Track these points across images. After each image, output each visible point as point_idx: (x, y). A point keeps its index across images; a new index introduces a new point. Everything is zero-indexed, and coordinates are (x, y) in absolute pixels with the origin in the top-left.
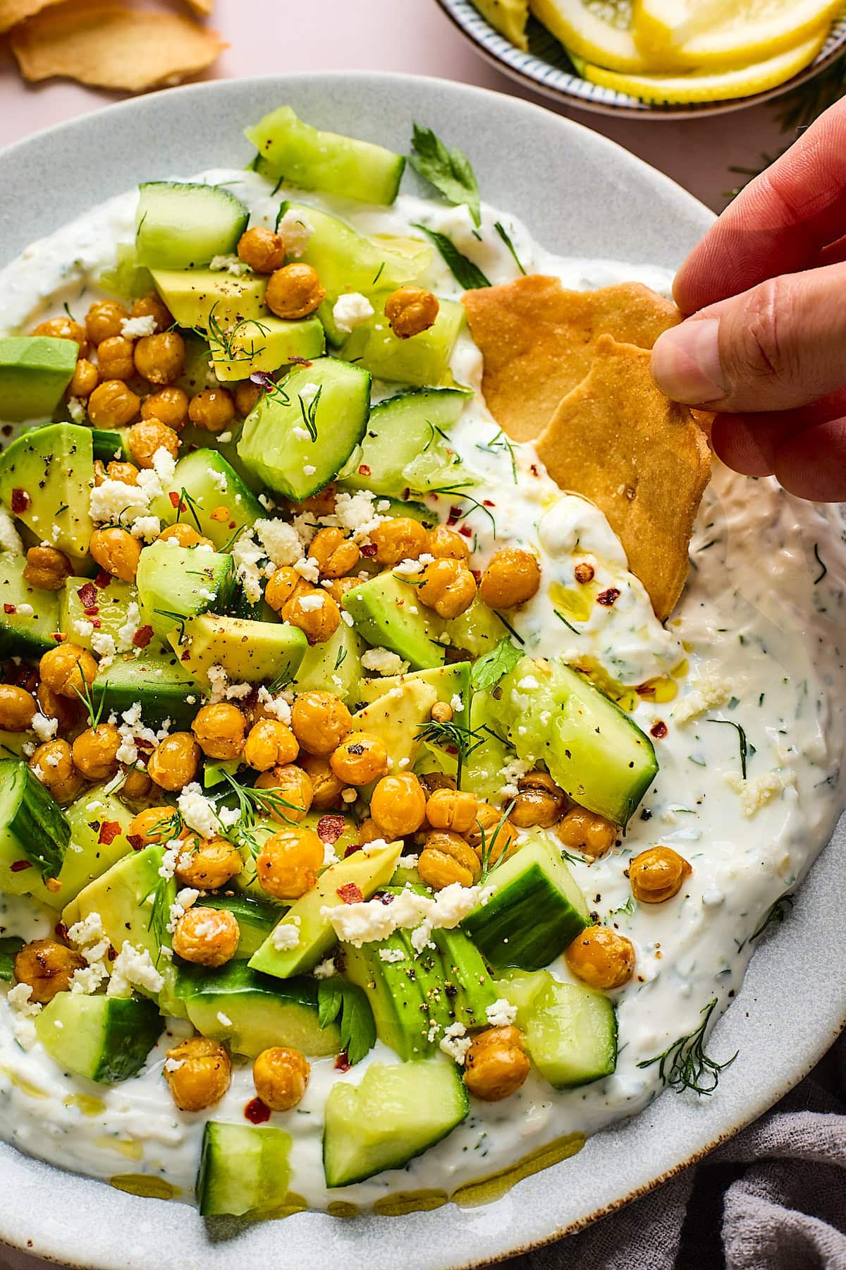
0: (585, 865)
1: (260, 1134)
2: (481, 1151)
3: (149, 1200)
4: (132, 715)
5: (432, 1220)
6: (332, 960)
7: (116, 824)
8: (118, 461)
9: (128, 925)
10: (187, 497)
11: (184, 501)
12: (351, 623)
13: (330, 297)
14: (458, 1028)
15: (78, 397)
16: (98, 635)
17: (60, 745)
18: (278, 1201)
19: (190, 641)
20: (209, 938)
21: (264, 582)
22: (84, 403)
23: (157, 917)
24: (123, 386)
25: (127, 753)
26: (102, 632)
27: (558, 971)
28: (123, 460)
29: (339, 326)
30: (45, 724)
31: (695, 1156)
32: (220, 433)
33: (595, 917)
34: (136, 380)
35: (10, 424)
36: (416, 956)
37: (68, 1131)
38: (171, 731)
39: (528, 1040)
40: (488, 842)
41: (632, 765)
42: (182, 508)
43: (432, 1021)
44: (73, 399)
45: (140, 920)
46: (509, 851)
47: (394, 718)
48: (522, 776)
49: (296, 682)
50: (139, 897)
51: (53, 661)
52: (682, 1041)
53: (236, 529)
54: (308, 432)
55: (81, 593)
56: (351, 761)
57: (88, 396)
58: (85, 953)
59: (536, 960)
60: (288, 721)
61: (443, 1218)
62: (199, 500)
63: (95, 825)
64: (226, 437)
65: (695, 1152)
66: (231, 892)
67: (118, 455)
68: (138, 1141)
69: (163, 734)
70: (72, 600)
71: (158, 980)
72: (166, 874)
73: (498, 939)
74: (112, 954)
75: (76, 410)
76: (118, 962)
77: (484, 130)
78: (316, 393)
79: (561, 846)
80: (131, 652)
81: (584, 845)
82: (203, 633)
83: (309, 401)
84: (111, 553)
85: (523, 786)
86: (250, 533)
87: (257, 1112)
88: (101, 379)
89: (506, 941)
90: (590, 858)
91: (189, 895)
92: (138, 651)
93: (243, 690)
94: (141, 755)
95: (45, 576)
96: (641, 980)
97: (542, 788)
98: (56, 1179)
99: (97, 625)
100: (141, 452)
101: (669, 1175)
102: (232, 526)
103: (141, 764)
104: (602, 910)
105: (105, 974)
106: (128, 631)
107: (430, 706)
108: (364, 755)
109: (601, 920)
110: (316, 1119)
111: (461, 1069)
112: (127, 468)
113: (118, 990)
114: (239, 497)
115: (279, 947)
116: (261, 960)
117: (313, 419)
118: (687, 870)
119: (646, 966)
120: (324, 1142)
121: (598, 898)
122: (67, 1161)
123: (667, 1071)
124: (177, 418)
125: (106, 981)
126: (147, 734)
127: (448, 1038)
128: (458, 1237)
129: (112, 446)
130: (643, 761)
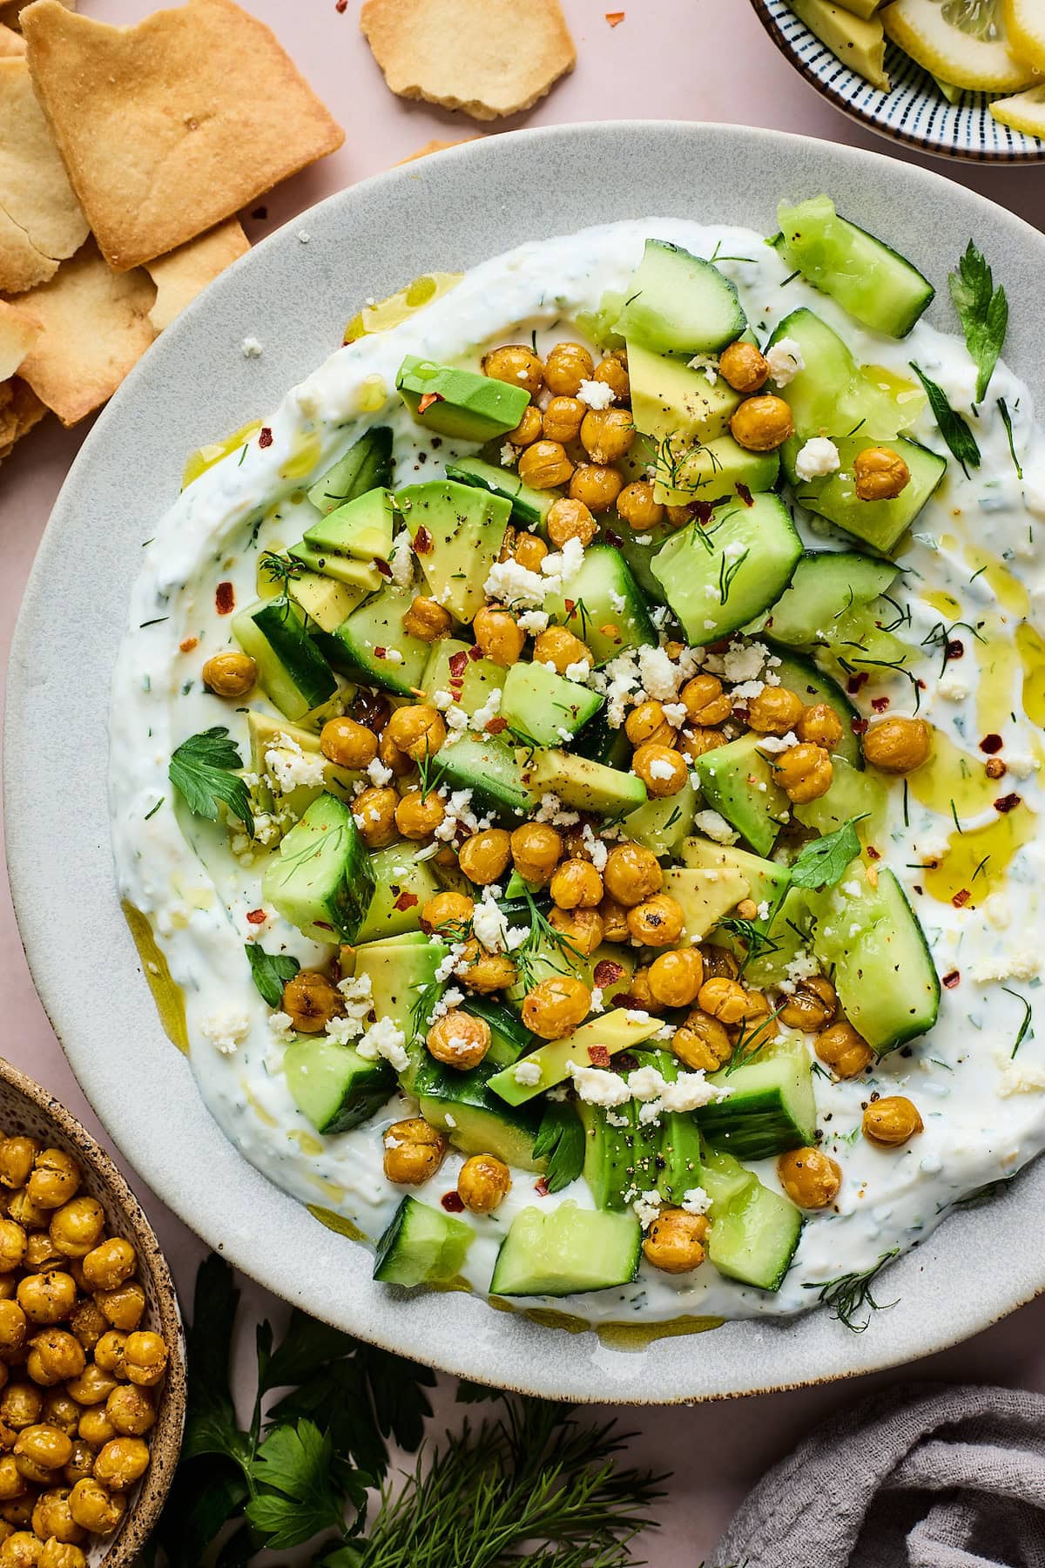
0: (830, 1082)
1: (450, 1224)
2: (636, 1304)
3: (337, 1235)
4: (461, 798)
5: (572, 1344)
6: (566, 1091)
7: (414, 897)
8: (530, 533)
9: (394, 999)
10: (582, 606)
11: (578, 610)
12: (696, 787)
13: (799, 439)
14: (654, 1196)
15: (513, 445)
16: (454, 708)
17: (386, 797)
18: (447, 1280)
19: (535, 768)
20: (459, 1053)
21: (629, 709)
22: (519, 451)
23: (423, 1007)
24: (562, 452)
25: (445, 830)
26: (460, 708)
27: (767, 1174)
28: (537, 534)
29: (799, 474)
30: (380, 772)
31: (820, 1381)
32: (640, 533)
33: (818, 1135)
34: (575, 450)
35: (440, 436)
36: (639, 1127)
37: (282, 1159)
38: (494, 824)
39: (714, 1235)
40: (746, 1036)
41: (913, 1011)
42: (573, 614)
43: (633, 1185)
44: (508, 444)
45: (407, 1000)
46: (762, 1050)
47: (703, 895)
48: (804, 979)
49: (624, 822)
50: (411, 981)
51: (405, 718)
52: (851, 1276)
53: (620, 646)
54: (719, 593)
55: (454, 661)
56: (648, 929)
57: (525, 447)
58: (348, 1006)
59: (748, 1153)
60: (600, 869)
61: (582, 1346)
62: (593, 612)
63: (395, 890)
65: (822, 1377)
66: (497, 1000)
67: (532, 528)
68: (342, 1189)
69: (485, 823)
70: (441, 663)
71: (401, 1061)
72: (440, 975)
73: (721, 1130)
74: (372, 1017)
75: (507, 457)
76: (375, 1029)
77: (1030, 283)
78: (741, 555)
79: (814, 1058)
80: (479, 734)
81: (835, 1065)
83: (730, 562)
84: (491, 640)
85: (800, 987)
86: (633, 654)
87: (453, 1202)
88: (541, 436)
89: (727, 1135)
90: (836, 1078)
91: (454, 996)
92: (487, 736)
93: (570, 819)
94: (458, 835)
95: (422, 629)
96: (837, 1209)
97: (817, 996)
98: (262, 1189)
99: (457, 698)
100: (555, 534)
101: (791, 1388)
102: (618, 642)
103: (455, 843)
104: (828, 1129)
105: (360, 1031)
106: (484, 715)
107: (736, 900)
108: (660, 927)
109: (824, 1139)
110: (501, 1228)
111: (644, 1234)
112: (536, 545)
113: (366, 1049)
114: (632, 621)
115: (518, 1079)
116: (496, 1082)
117: (728, 583)
118: (919, 1128)
119: (847, 1200)
120: (502, 1246)
121: (829, 1118)
122: (276, 1178)
123: (825, 1297)
124: (604, 503)
125: (359, 1037)
126: (470, 820)
127: (642, 1201)
128: (589, 1370)
129: (529, 518)
130: (924, 1012)
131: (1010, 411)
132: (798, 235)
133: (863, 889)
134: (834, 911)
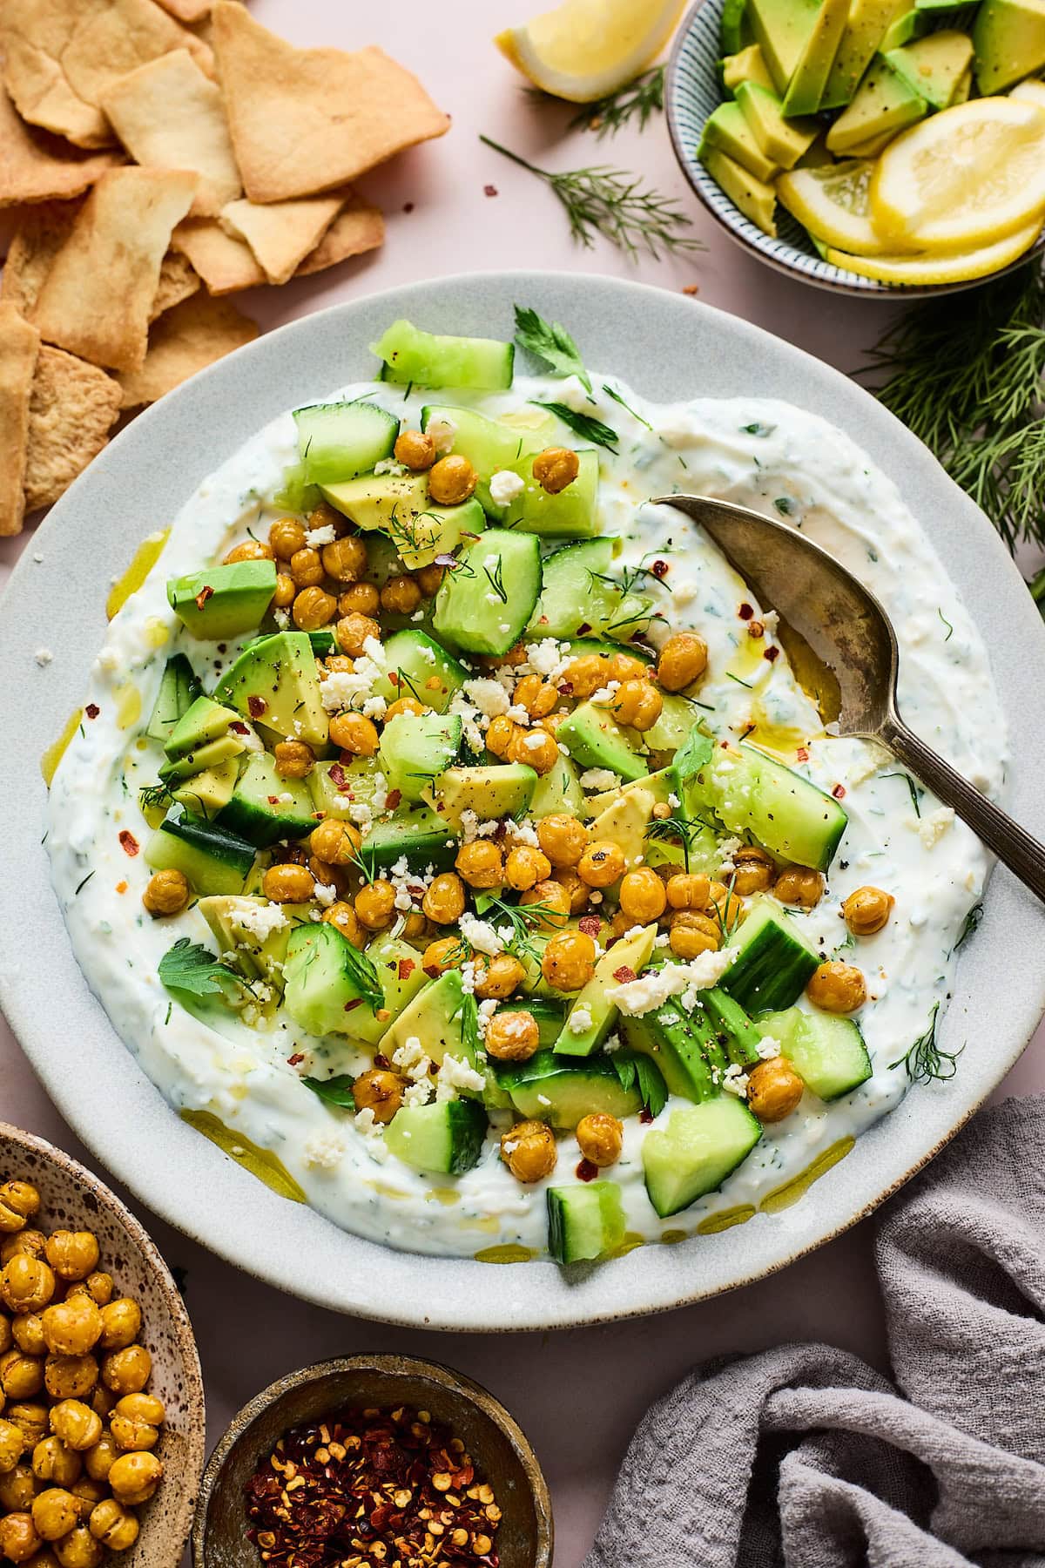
0: (805, 915)
1: (594, 1188)
2: (777, 1164)
3: (511, 1265)
4: (400, 867)
5: (749, 1229)
6: (617, 1036)
7: (410, 961)
8: (333, 655)
9: (442, 1042)
10: (404, 674)
11: (402, 678)
12: (567, 753)
13: (484, 480)
14: (735, 1068)
15: (281, 608)
16: (354, 806)
17: (343, 906)
18: (620, 1242)
19: (442, 794)
20: (519, 1035)
21: (483, 733)
22: (288, 611)
23: (466, 1028)
24: (320, 590)
25: (403, 900)
26: (357, 803)
27: (803, 1007)
28: (336, 654)
29: (499, 503)
30: (325, 893)
31: (952, 1132)
32: (413, 613)
33: (823, 956)
34: (329, 583)
35: (223, 642)
36: (689, 1016)
37: (433, 1221)
38: (435, 874)
39: (797, 1065)
40: (722, 912)
41: (826, 818)
42: (400, 685)
43: (714, 1067)
44: (277, 610)
45: (452, 1034)
46: (741, 917)
47: (622, 824)
48: (735, 852)
49: (531, 812)
50: (448, 1015)
51: (325, 834)
52: (921, 1040)
53: (448, 693)
54: (499, 596)
55: (331, 774)
56: (597, 867)
57: (290, 605)
58: (411, 1073)
59: (783, 1001)
60: (537, 845)
61: (758, 1226)
62: (414, 675)
63: (392, 965)
64: (419, 616)
65: (951, 1129)
66: (520, 997)
67: (332, 651)
68: (493, 1217)
69: (429, 878)
70: (324, 782)
71: (479, 1081)
72: (468, 990)
73: (750, 990)
74: (434, 1069)
75: (282, 619)
76: (441, 1073)
77: (573, 306)
78: (497, 563)
79: (781, 905)
80: (384, 816)
81: (800, 899)
82: (452, 785)
83: (493, 571)
84: (351, 735)
85: (737, 861)
86: (461, 694)
87: (587, 1171)
88: (299, 588)
89: (757, 989)
90: (808, 909)
91: (489, 1005)
92: (391, 813)
93: (492, 826)
94: (414, 900)
95: (296, 766)
96: (874, 999)
97: (753, 859)
98: (430, 1265)
99: (351, 799)
100: (352, 643)
101: (935, 1151)
102: (445, 691)
103: (416, 908)
104: (827, 950)
105: (432, 1087)
106: (380, 798)
107: (651, 809)
108: (606, 860)
109: (829, 957)
110: (636, 1167)
111: (745, 1102)
112: (343, 661)
113: (446, 1096)
114: (446, 665)
115: (576, 1031)
116: (563, 1045)
117: (501, 586)
118: (891, 900)
119: (873, 986)
120: (646, 1184)
121: (822, 941)
122: (436, 1248)
123: (911, 1069)
124: (372, 609)
125: (433, 1093)
126: (416, 881)
127: (728, 1078)
128: (775, 1238)
129: (325, 644)
130: (835, 817)
131: (615, 391)
132: (395, 354)
133: (734, 762)
134: (723, 791)
